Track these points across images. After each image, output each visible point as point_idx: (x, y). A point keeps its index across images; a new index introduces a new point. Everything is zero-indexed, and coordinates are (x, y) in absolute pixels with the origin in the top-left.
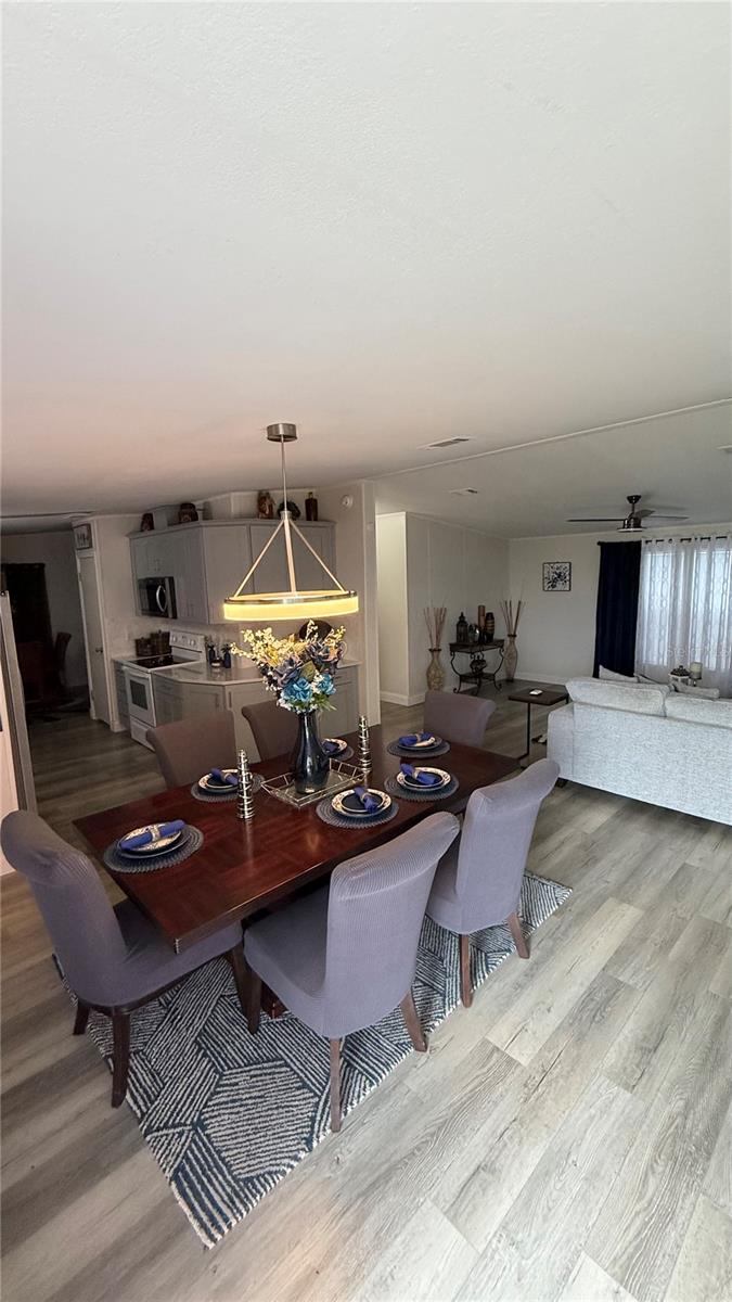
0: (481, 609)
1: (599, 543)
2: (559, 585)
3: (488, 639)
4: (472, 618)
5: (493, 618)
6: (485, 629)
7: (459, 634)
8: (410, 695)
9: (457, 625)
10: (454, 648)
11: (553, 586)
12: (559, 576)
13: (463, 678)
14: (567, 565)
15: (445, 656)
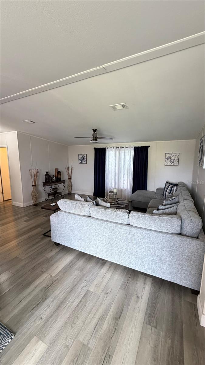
0: (56, 169)
1: (94, 148)
2: (83, 162)
3: (59, 180)
4: (53, 173)
5: (60, 173)
6: (58, 176)
7: (46, 179)
8: (24, 203)
9: (45, 176)
10: (45, 184)
11: (82, 162)
12: (83, 158)
13: (49, 195)
14: (85, 155)
15: (41, 188)
